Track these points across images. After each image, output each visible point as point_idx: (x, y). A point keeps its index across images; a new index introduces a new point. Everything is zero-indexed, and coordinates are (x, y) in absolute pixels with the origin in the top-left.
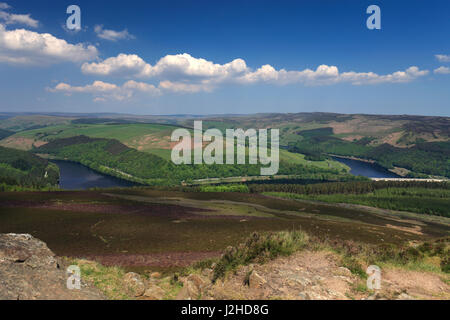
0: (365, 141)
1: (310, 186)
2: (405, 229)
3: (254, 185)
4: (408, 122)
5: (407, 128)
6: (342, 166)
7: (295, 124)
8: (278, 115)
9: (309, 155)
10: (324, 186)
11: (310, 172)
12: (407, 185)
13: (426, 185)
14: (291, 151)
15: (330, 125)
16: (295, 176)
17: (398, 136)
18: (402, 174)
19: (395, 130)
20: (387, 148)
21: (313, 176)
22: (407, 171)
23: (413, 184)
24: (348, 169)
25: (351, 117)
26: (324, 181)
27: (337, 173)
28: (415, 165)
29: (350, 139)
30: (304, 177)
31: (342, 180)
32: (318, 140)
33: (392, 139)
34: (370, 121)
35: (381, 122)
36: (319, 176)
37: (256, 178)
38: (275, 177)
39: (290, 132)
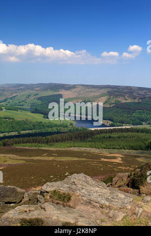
1: (49, 137)
2: (112, 160)
3: (6, 140)
4: (110, 89)
5: (110, 93)
7: (35, 92)
8: (22, 85)
10: (58, 136)
11: (48, 127)
12: (111, 131)
13: (122, 130)
14: (32, 112)
15: (60, 93)
16: (38, 131)
17: (104, 99)
18: (108, 125)
19: (103, 95)
21: (50, 130)
22: (111, 122)
23: (114, 131)
24: (74, 123)
25: (74, 87)
26: (58, 133)
27: (66, 127)
28: (115, 118)
30: (44, 131)
31: (70, 131)
33: (101, 101)
34: (87, 90)
35: (93, 90)
36: (55, 129)
37: (7, 134)
38: (22, 132)
39: (32, 98)
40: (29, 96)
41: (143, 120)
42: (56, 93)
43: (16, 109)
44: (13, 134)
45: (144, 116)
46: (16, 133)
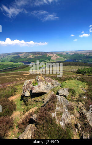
0: (26, 57)
5: (33, 54)
6: (22, 63)
7: (11, 55)
9: (15, 62)
14: (10, 62)
15: (19, 55)
16: (12, 67)
17: (32, 56)
20: (30, 58)
21: (16, 66)
24: (23, 64)
25: (23, 53)
27: (21, 65)
29: (23, 57)
30: (14, 67)
32: (16, 58)
33: (31, 57)
36: (17, 66)
37: (2, 69)
38: (7, 68)
39: (10, 57)
40: (9, 57)
41: (43, 61)
42: (18, 55)
43: (5, 61)
44: (4, 69)
45: (43, 60)
46: (5, 69)
